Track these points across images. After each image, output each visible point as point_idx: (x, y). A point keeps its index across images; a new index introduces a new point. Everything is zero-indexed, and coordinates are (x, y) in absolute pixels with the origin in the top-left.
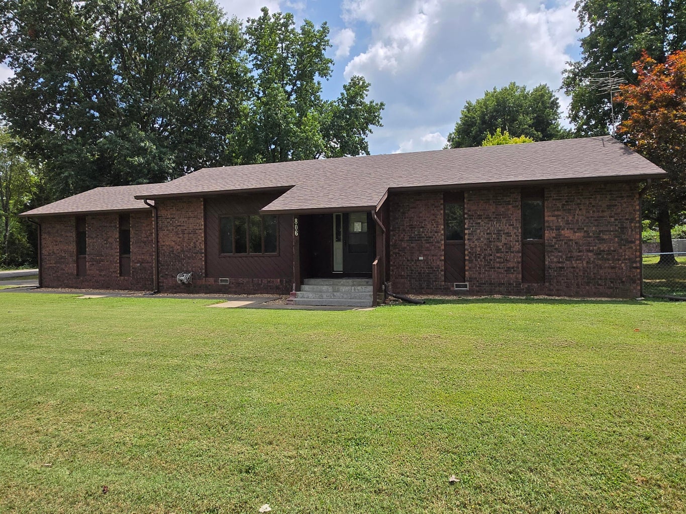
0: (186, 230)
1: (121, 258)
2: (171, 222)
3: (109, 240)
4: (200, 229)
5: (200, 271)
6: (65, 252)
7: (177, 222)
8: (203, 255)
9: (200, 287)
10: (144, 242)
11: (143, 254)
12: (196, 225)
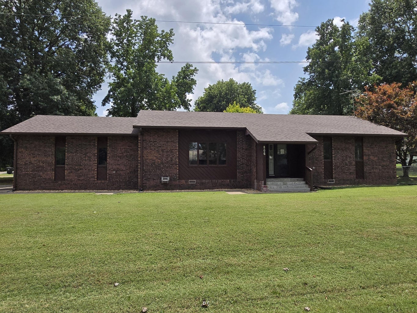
0: (165, 149)
1: (98, 167)
2: (153, 144)
3: (88, 155)
4: (176, 149)
5: (175, 176)
6: (43, 162)
7: (158, 144)
8: (178, 166)
9: (175, 186)
10: (120, 157)
11: (118, 165)
12: (173, 147)
